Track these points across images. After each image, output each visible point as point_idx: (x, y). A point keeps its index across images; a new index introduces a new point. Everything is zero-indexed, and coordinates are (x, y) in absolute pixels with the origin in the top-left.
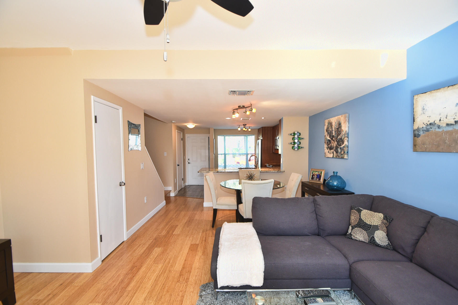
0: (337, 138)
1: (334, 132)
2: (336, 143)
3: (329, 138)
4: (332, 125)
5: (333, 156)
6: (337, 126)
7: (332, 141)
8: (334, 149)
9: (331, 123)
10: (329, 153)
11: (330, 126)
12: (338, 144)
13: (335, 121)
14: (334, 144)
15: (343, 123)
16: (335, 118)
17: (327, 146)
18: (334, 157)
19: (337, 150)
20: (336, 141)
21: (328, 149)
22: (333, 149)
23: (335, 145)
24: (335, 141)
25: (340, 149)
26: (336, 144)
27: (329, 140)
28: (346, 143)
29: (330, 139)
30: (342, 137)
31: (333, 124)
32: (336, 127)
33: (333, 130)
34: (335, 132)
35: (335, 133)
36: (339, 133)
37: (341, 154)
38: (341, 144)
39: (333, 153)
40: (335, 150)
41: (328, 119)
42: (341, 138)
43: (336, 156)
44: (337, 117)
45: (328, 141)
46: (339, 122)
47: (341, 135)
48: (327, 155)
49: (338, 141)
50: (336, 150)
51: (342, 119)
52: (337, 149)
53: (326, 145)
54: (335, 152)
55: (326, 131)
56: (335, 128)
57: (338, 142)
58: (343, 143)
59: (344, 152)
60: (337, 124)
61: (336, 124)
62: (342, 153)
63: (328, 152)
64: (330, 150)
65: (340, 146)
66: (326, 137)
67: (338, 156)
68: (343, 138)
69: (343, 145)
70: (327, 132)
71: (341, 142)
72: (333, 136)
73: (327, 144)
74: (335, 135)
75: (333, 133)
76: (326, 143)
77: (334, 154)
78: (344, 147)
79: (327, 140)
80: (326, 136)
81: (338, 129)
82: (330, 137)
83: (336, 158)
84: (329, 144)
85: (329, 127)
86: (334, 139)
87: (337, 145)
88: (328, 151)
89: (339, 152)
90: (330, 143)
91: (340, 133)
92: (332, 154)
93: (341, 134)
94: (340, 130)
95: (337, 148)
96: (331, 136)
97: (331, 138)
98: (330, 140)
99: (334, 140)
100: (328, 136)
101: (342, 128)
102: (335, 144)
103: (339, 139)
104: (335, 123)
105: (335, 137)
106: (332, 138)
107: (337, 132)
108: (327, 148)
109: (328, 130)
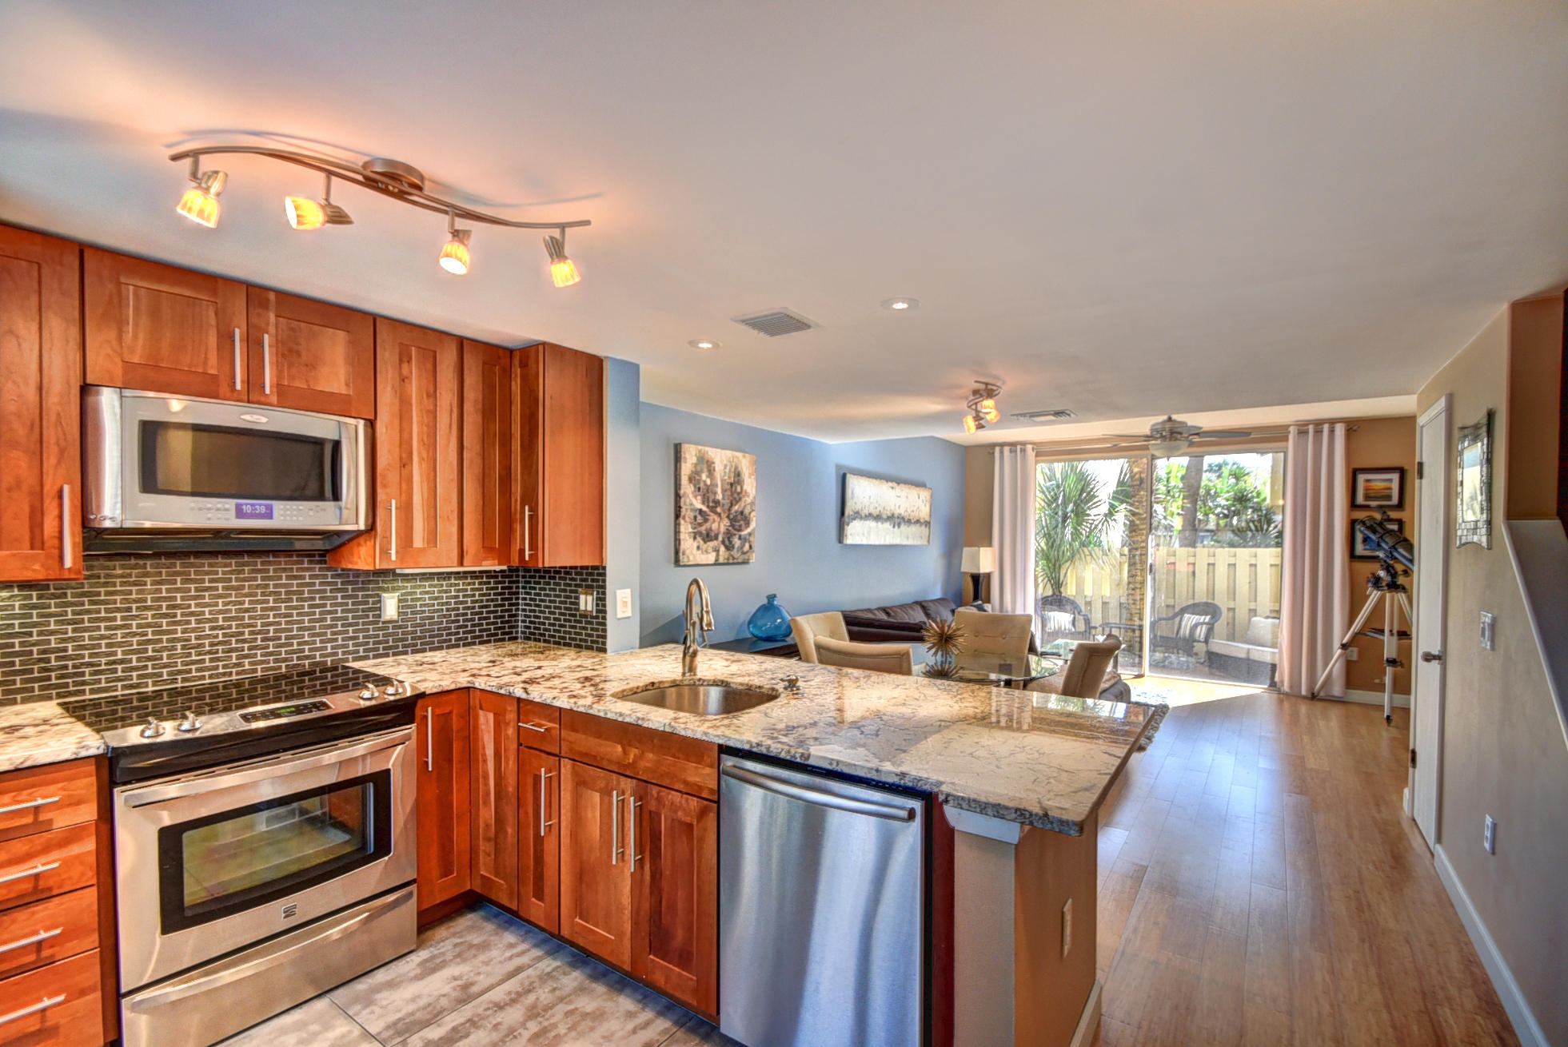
0: (729, 510)
1: (719, 491)
2: (726, 522)
3: (698, 504)
4: (714, 470)
5: (716, 560)
6: (729, 478)
7: (713, 516)
8: (720, 539)
9: (708, 461)
10: (700, 552)
11: (705, 470)
12: (732, 525)
13: (725, 462)
14: (720, 525)
15: (747, 475)
16: (723, 451)
17: (690, 530)
18: (721, 560)
19: (730, 542)
20: (728, 517)
21: (699, 539)
22: (716, 538)
23: (723, 529)
24: (724, 516)
25: (740, 538)
26: (728, 524)
27: (701, 511)
28: (753, 525)
29: (704, 508)
30: (744, 508)
31: (717, 469)
32: (726, 478)
33: (717, 486)
34: (724, 491)
35: (723, 495)
36: (735, 495)
37: (743, 553)
38: (740, 526)
39: (717, 551)
40: (723, 542)
41: (700, 447)
42: (742, 513)
43: (728, 559)
44: (729, 453)
45: (697, 513)
46: (736, 468)
47: (742, 504)
48: (694, 557)
49: (731, 516)
50: (727, 543)
51: (745, 464)
52: (729, 538)
53: (690, 526)
54: (722, 549)
55: (690, 480)
56: (722, 480)
57: (733, 521)
58: (748, 524)
59: (751, 547)
60: (730, 471)
61: (727, 470)
62: (747, 546)
63: (698, 548)
64: (705, 542)
65: (740, 530)
66: (688, 501)
67: (734, 558)
68: (747, 511)
69: (749, 530)
70: (695, 486)
71: (742, 522)
72: (717, 503)
73: (691, 523)
74: (723, 499)
75: (715, 493)
76: (687, 519)
77: (721, 553)
78: (750, 534)
79: (691, 510)
80: (691, 496)
81: (732, 485)
82: (703, 503)
83: (728, 564)
84: (700, 525)
85: (702, 471)
86: (719, 510)
87: (730, 528)
88: (695, 545)
89: (736, 546)
90: (706, 520)
91: (740, 499)
92: (714, 554)
93: (743, 500)
94: (739, 489)
95: (729, 535)
96: (711, 499)
97: (708, 507)
98: (705, 512)
99: (719, 515)
100: (699, 498)
101: (745, 487)
102: (722, 525)
103: (736, 512)
104: (725, 468)
105: (723, 505)
106: (712, 507)
107: (729, 493)
108: (692, 535)
109: (698, 478)
